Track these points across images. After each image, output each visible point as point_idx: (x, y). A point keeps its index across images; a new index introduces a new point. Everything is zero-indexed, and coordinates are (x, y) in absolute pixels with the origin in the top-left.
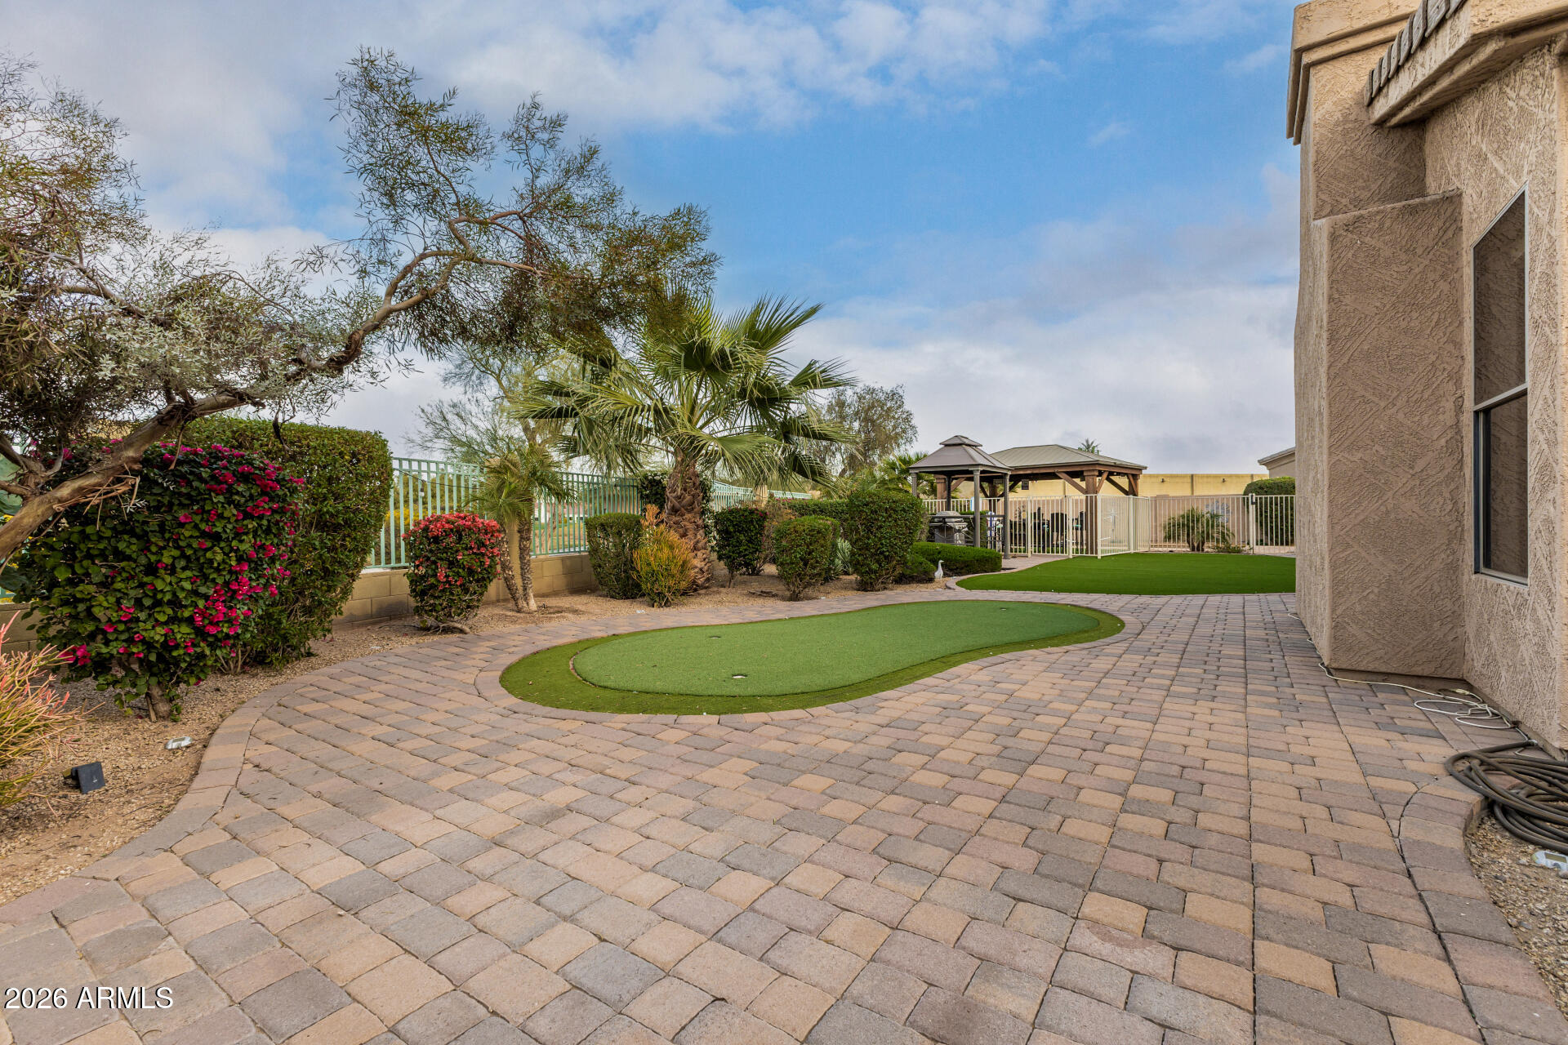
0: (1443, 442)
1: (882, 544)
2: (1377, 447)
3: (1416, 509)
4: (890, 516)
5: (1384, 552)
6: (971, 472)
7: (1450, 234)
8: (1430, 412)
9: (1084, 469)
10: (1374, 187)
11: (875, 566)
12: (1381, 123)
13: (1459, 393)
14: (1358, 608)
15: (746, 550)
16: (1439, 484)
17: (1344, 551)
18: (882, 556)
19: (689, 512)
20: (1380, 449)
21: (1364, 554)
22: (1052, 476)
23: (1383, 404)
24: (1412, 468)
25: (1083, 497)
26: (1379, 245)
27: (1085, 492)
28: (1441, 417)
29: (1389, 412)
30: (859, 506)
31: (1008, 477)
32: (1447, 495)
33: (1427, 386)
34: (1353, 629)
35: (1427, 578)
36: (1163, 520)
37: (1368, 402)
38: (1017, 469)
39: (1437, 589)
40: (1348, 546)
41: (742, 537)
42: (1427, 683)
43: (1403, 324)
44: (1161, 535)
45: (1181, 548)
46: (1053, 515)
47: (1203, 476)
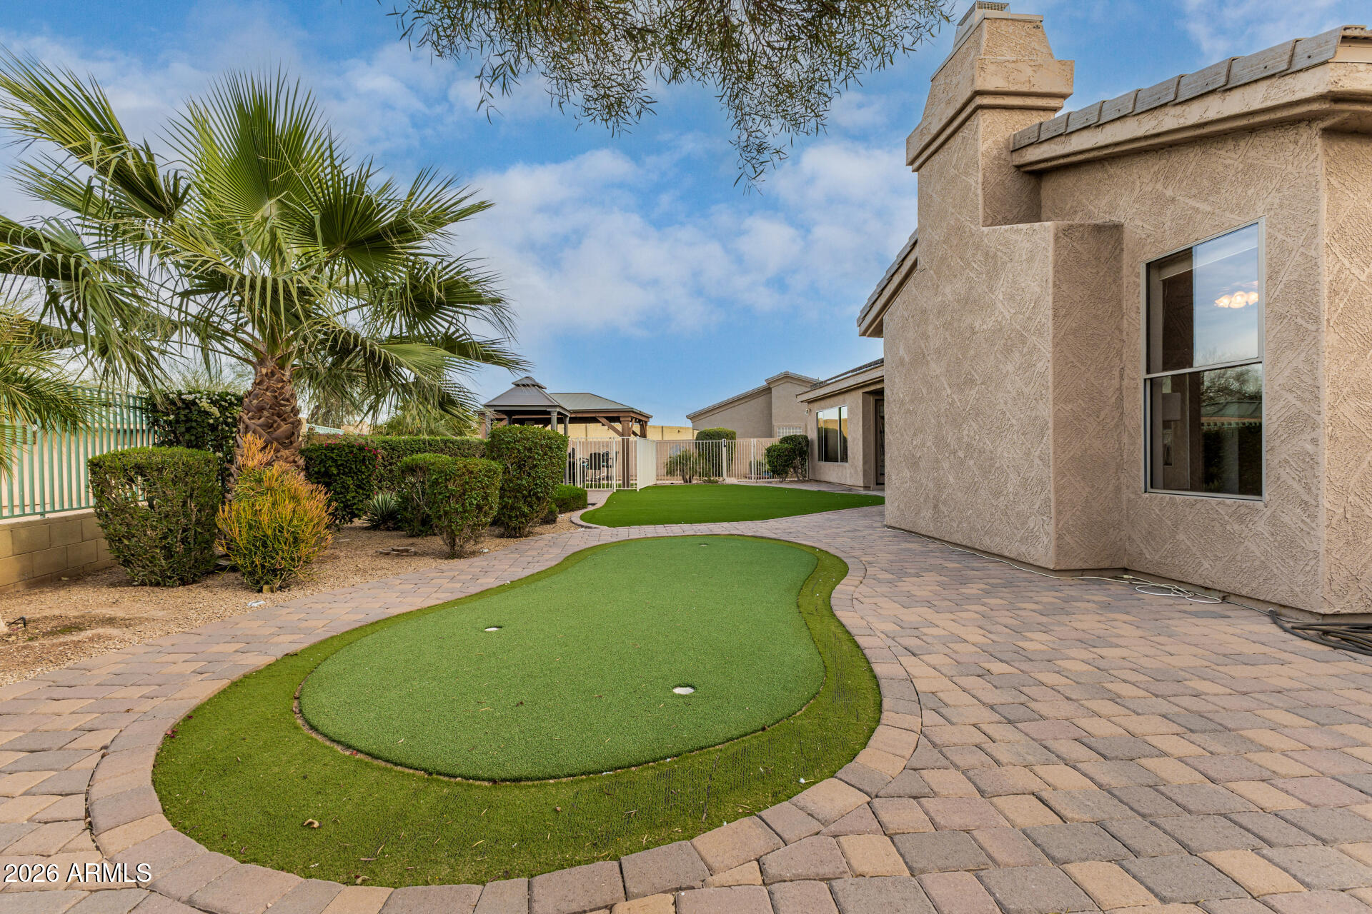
0: (1114, 399)
1: (536, 484)
2: (1080, 401)
3: (1101, 447)
4: (545, 454)
5: (1084, 479)
6: (549, 413)
7: (1118, 251)
8: (1108, 378)
9: (621, 415)
10: (1015, 212)
11: (526, 510)
12: (1018, 167)
13: (1122, 365)
14: (1071, 522)
15: (354, 498)
16: (1112, 430)
17: (1062, 479)
18: (534, 498)
19: (286, 447)
20: (1082, 403)
21: (1073, 481)
22: (594, 420)
23: (1083, 369)
24: (1098, 417)
25: (620, 439)
26: (1081, 250)
27: (622, 434)
28: (1113, 381)
29: (1086, 375)
30: (509, 443)
31: (568, 419)
32: (1116, 438)
33: (1106, 359)
34: (1068, 538)
35: (1106, 497)
36: (666, 459)
37: (1074, 367)
38: (575, 412)
39: (1111, 505)
40: (1065, 475)
41: (350, 482)
42: (1105, 573)
43: (1094, 312)
44: (664, 471)
45: (678, 481)
46: (591, 454)
47: (669, 427)
